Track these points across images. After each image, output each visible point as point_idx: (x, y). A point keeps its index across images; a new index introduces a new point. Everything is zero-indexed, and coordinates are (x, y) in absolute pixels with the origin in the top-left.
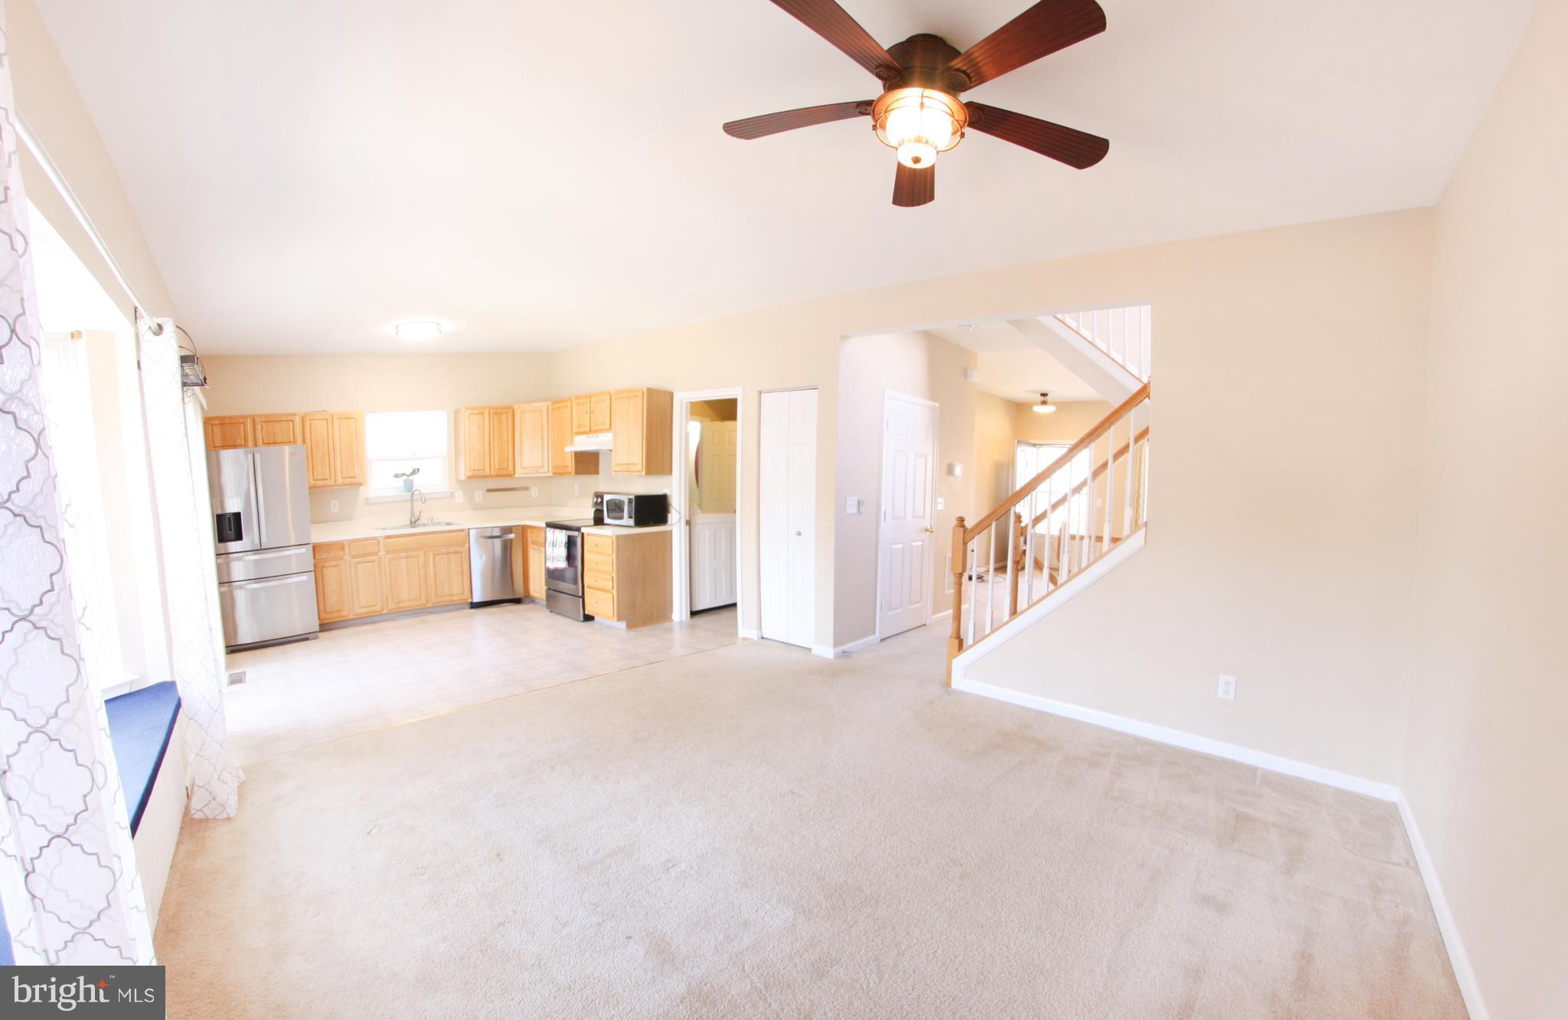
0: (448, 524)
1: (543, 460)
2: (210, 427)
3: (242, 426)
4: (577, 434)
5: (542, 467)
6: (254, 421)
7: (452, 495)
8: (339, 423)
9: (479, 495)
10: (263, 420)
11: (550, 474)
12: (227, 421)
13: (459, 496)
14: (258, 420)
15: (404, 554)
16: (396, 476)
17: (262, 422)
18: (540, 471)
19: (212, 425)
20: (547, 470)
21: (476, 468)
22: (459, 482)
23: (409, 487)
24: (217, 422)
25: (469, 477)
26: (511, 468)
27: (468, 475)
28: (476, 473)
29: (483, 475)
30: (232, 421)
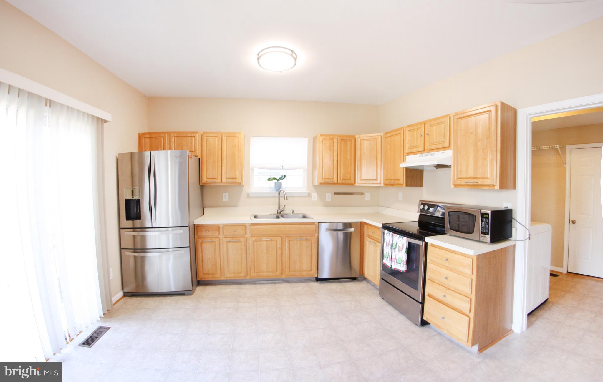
0: (304, 217)
1: (377, 175)
2: (144, 139)
3: (162, 139)
4: (408, 154)
5: (376, 179)
6: (170, 135)
7: (309, 195)
8: (227, 139)
9: (329, 197)
10: (176, 136)
11: (382, 185)
12: (154, 135)
13: (315, 196)
14: (172, 135)
15: (264, 238)
16: (269, 179)
17: (175, 137)
18: (374, 182)
19: (145, 138)
20: (380, 181)
21: (327, 178)
22: (315, 186)
23: (278, 187)
24: (148, 136)
25: (321, 184)
26: (352, 179)
27: (320, 182)
28: (327, 181)
29: (332, 182)
30: (157, 136)
